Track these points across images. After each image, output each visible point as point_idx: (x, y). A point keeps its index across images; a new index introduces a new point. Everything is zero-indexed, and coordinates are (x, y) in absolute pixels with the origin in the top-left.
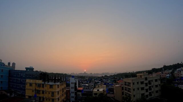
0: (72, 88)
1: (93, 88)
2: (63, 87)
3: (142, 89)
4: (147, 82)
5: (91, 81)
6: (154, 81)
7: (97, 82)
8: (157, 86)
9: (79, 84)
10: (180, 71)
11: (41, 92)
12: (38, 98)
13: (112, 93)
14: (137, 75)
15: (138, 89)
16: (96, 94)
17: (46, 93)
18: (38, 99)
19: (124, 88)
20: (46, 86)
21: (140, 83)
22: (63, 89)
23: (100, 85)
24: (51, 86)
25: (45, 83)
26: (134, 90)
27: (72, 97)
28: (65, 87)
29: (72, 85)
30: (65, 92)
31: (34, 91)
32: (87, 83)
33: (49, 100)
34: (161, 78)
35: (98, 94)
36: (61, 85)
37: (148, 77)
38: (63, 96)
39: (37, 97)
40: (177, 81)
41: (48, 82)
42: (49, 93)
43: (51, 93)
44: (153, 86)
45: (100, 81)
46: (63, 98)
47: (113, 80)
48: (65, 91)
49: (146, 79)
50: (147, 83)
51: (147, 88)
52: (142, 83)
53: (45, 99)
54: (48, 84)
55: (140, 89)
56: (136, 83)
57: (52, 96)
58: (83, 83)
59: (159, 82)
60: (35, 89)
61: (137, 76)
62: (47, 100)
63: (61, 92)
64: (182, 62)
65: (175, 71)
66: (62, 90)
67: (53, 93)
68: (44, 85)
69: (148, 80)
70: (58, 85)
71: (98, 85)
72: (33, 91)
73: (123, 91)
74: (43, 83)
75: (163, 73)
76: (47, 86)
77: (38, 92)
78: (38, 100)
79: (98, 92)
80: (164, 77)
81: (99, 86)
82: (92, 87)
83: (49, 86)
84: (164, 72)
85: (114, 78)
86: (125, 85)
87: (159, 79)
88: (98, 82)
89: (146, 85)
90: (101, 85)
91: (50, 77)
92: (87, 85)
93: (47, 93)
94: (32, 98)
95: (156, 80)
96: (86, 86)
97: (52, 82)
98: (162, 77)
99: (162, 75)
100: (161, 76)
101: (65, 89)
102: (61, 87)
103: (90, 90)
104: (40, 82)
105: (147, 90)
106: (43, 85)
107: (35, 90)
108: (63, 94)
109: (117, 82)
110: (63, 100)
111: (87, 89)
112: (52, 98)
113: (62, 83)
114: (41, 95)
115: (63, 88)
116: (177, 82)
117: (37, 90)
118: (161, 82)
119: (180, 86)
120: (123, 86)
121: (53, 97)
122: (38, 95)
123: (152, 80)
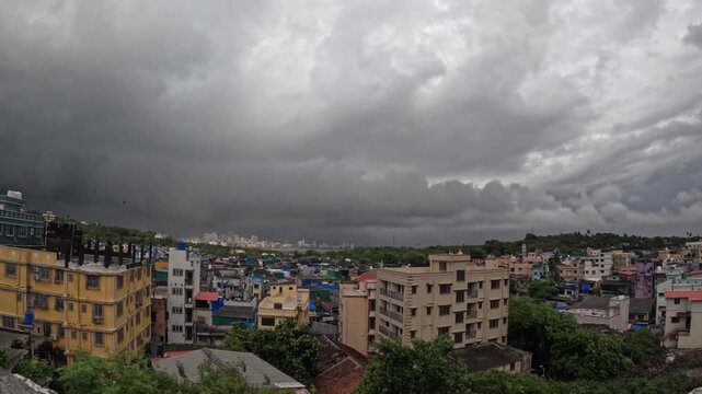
0: (175, 291)
1: (256, 295)
2: (139, 285)
3: (445, 310)
4: (463, 286)
5: (250, 268)
6: (488, 285)
7: (275, 274)
8: (494, 304)
9: (203, 279)
10: (583, 261)
11: (52, 303)
12: (41, 326)
13: (331, 319)
14: (431, 257)
15: (429, 310)
16: (268, 321)
17: (71, 308)
18: (41, 330)
19: (379, 304)
20: (71, 279)
21: (436, 290)
22: (138, 294)
23: (285, 288)
24: (93, 281)
25: (67, 266)
26: (413, 311)
27: (174, 327)
28: (148, 288)
29: (177, 281)
30: (147, 308)
31: (25, 297)
32: (235, 277)
33: (85, 338)
34: (511, 276)
35: (277, 323)
36: (132, 279)
37: (468, 269)
38: (138, 321)
39: (38, 322)
40: (569, 293)
41: (81, 263)
42: (84, 310)
43: (90, 308)
44: (480, 303)
45: (285, 268)
46: (139, 329)
47: (337, 270)
48: (147, 302)
49: (461, 275)
50: (463, 291)
51: (462, 307)
52: (445, 289)
53: (68, 334)
54: (79, 273)
55: (436, 311)
56: (422, 289)
57: (95, 321)
58: (218, 275)
59: (503, 292)
60: (29, 287)
61: (428, 265)
62: (74, 336)
63: (132, 306)
64: (589, 232)
65: (564, 259)
66: (134, 297)
67: (99, 309)
68: (63, 271)
69: (468, 279)
70: (120, 278)
71: (278, 288)
72: (19, 298)
73: (372, 314)
74: (61, 264)
75: (521, 262)
76: (75, 277)
77: (40, 301)
78: (42, 333)
79: (277, 313)
80: (523, 272)
81: (281, 289)
82: (255, 291)
83: (83, 281)
84: (525, 259)
85: (343, 263)
86: (384, 292)
87: (506, 280)
88: (281, 276)
89: (460, 296)
90: (291, 288)
91: (89, 242)
92: (235, 282)
93: (76, 305)
94: (16, 324)
95: (495, 284)
96: (231, 287)
97: (96, 262)
98: (517, 272)
99: (520, 266)
100: (513, 270)
101: (148, 295)
102: (132, 284)
103: (245, 304)
104: (48, 259)
105: (459, 317)
106: (60, 272)
107: (29, 293)
108: (138, 315)
109: (353, 278)
110: (139, 338)
111: (233, 298)
112: (93, 327)
113: (136, 269)
114: (52, 316)
115: (139, 288)
116: (566, 295)
117: (37, 294)
118: (513, 291)
119: (578, 311)
120: (372, 297)
121: (100, 323)
122: (38, 315)
123: (481, 283)
